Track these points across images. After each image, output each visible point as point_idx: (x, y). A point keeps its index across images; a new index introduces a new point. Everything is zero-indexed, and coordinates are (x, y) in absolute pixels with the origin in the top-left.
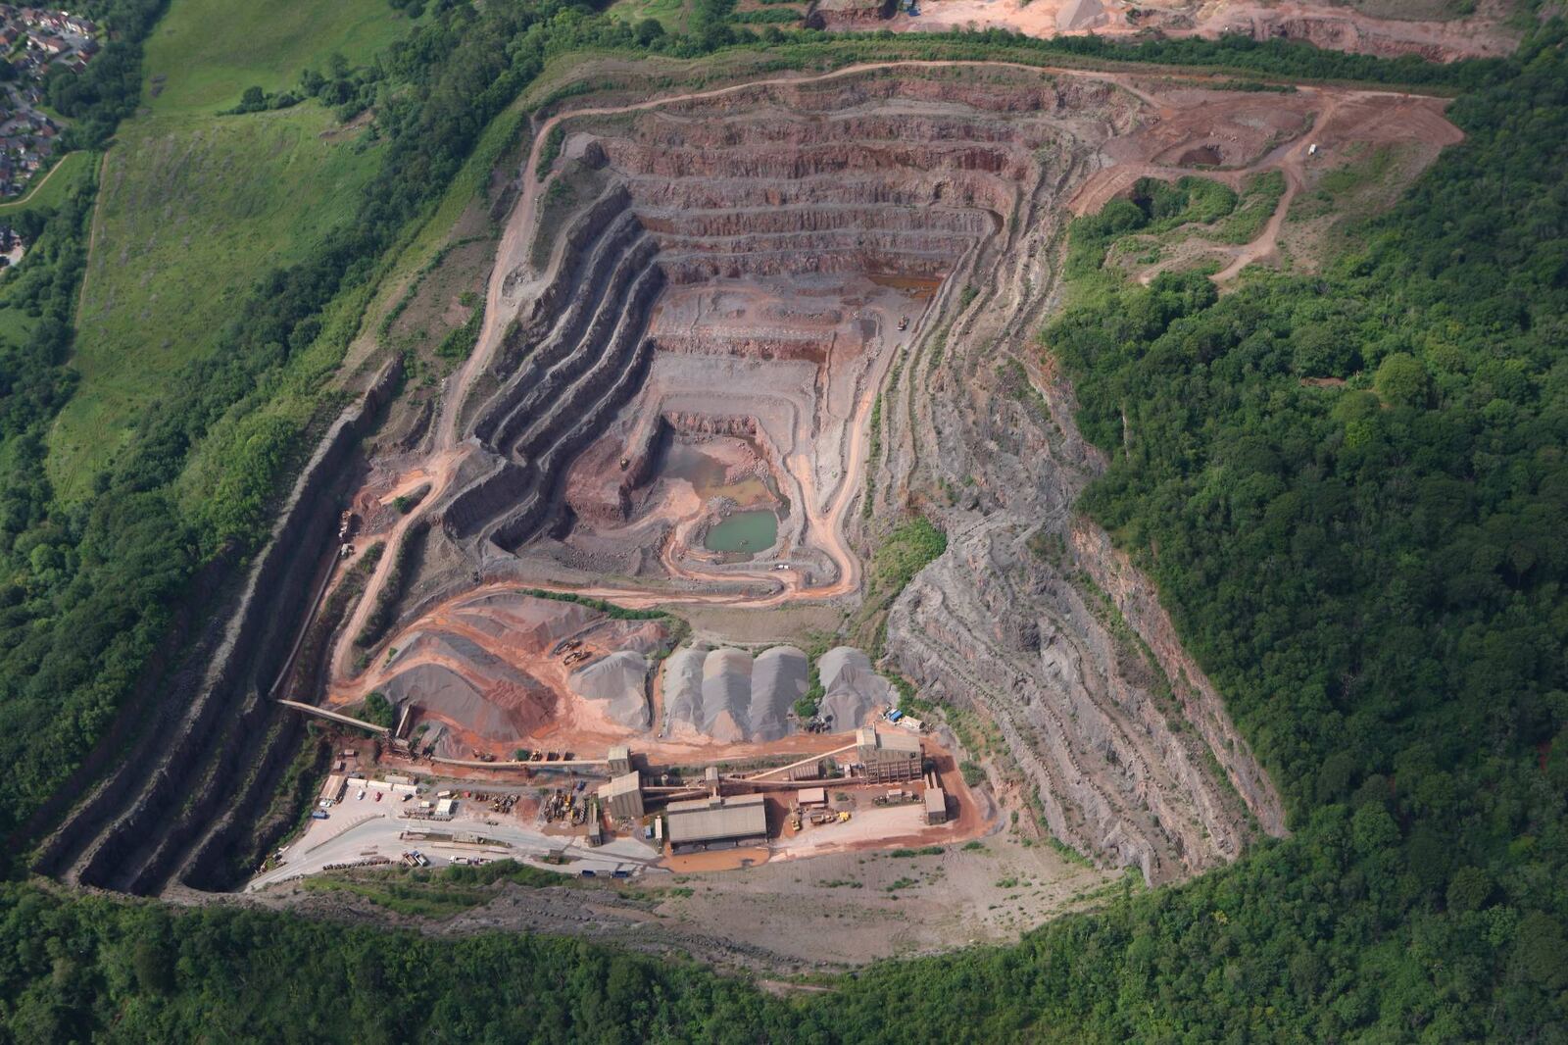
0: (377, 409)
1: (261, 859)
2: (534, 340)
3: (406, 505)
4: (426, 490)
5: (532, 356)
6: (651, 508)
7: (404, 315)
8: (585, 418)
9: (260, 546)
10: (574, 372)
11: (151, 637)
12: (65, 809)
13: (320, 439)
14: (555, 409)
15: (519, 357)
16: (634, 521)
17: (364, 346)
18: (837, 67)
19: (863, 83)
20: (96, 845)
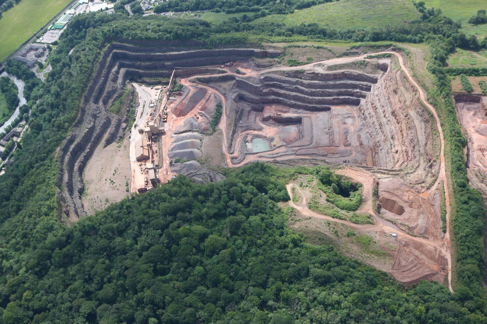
0: (265, 55)
1: (140, 83)
2: (303, 78)
3: (238, 72)
4: (245, 74)
5: (297, 79)
6: (268, 125)
7: (296, 48)
8: (292, 101)
9: (207, 48)
10: (302, 92)
11: (167, 38)
12: (125, 42)
13: (246, 47)
14: (288, 93)
15: (297, 77)
16: (263, 123)
17: (282, 45)
18: (431, 104)
19: (426, 112)
20: (121, 51)
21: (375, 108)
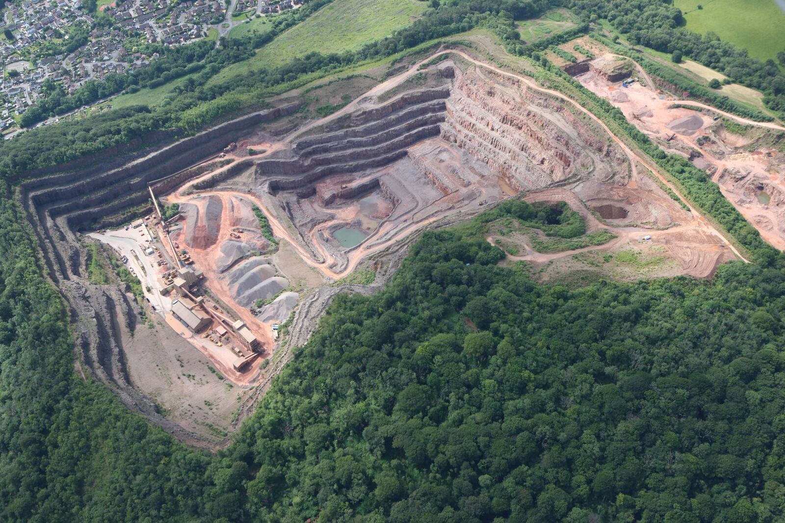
0: (278, 115)
1: (100, 229)
2: (352, 125)
3: (252, 153)
4: (264, 152)
5: (345, 130)
6: (337, 208)
7: (318, 90)
8: (350, 164)
9: (188, 136)
10: (359, 145)
11: (117, 142)
12: (46, 174)
13: (245, 114)
14: (340, 153)
15: (341, 127)
16: (328, 208)
17: (295, 93)
18: (549, 88)
19: (551, 100)
20: (46, 191)
21: (472, 126)
